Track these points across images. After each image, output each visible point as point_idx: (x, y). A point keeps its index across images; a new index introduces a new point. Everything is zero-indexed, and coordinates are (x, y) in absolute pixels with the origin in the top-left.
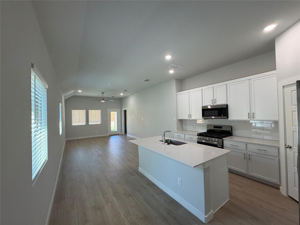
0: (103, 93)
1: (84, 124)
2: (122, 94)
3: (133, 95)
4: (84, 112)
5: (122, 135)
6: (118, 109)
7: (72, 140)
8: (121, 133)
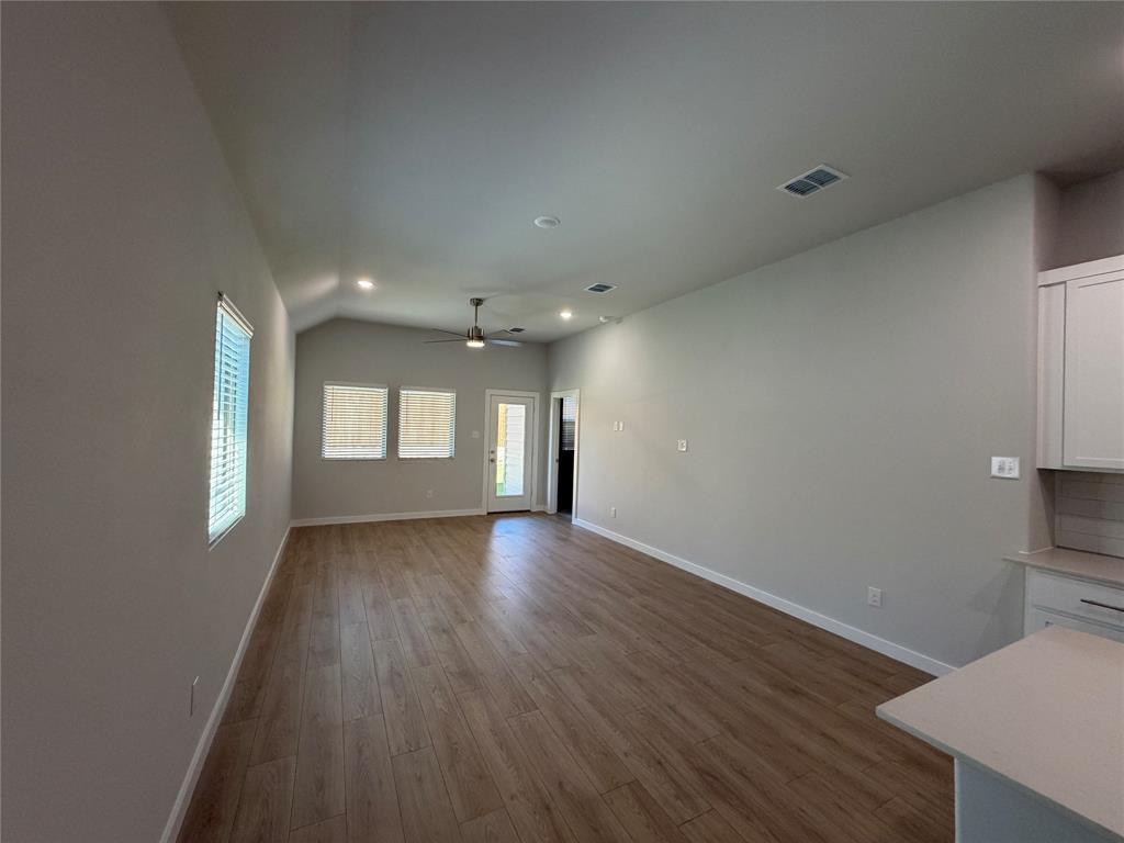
0: (478, 302)
1: (378, 452)
2: (566, 315)
3: (619, 320)
4: (380, 395)
5: (542, 514)
6: (531, 394)
7: (321, 527)
8: (540, 508)
